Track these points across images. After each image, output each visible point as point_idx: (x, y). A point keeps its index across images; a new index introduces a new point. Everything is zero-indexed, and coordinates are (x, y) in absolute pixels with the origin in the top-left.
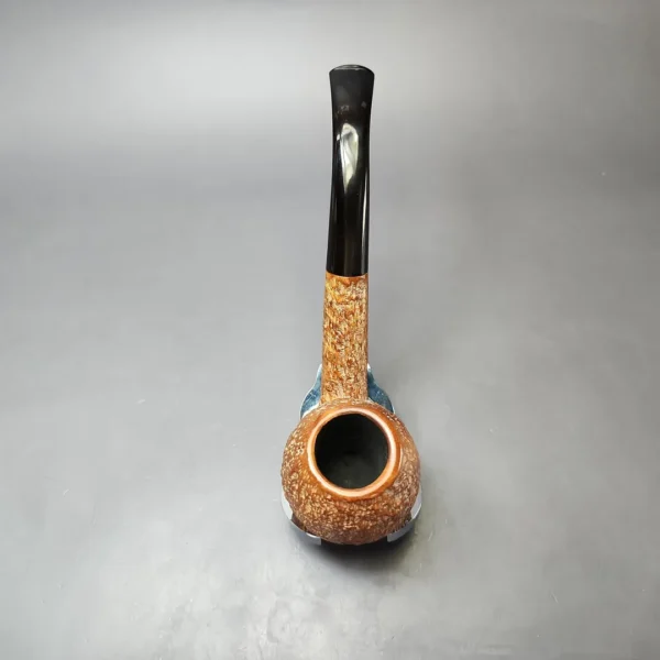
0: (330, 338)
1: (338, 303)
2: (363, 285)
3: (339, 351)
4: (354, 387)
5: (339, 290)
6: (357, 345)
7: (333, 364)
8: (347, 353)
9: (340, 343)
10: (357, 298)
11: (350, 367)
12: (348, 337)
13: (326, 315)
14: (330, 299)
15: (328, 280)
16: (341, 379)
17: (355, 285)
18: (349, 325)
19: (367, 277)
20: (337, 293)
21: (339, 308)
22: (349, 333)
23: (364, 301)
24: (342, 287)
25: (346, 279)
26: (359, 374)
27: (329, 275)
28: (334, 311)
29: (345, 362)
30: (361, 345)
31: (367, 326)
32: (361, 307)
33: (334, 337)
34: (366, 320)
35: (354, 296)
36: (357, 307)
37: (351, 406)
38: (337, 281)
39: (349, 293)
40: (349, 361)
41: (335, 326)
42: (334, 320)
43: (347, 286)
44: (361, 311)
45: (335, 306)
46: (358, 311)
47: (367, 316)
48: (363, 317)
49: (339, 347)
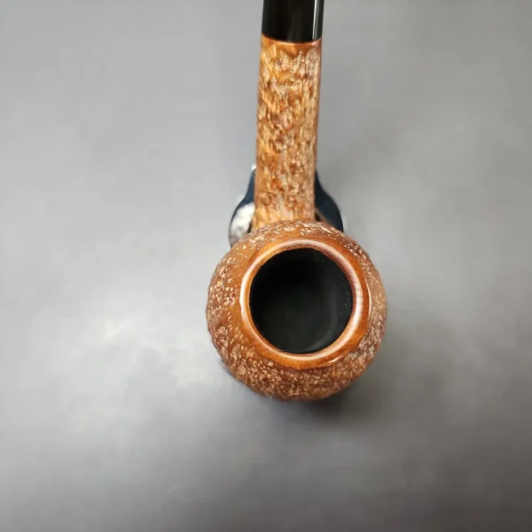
0: (267, 134)
1: (279, 83)
2: (315, 56)
3: (279, 152)
4: (299, 200)
5: (280, 64)
6: (304, 144)
7: (271, 170)
8: (289, 154)
9: (281, 140)
10: (306, 76)
11: (293, 173)
12: (292, 133)
13: (261, 101)
14: (267, 78)
15: (264, 47)
16: (282, 190)
17: (305, 55)
18: (294, 116)
19: (320, 45)
20: (277, 68)
21: (280, 91)
22: (293, 126)
23: (315, 79)
24: (285, 60)
25: (290, 45)
26: (305, 183)
27: (266, 40)
28: (273, 96)
29: (287, 168)
30: (308, 143)
31: (317, 118)
32: (311, 90)
33: (272, 132)
34: (317, 108)
35: (302, 72)
36: (306, 89)
38: (279, 49)
39: (295, 68)
40: (293, 167)
41: (275, 117)
42: (273, 108)
43: (292, 56)
44: (311, 95)
45: (274, 87)
46: (307, 95)
47: (318, 102)
48: (312, 103)
49: (279, 146)
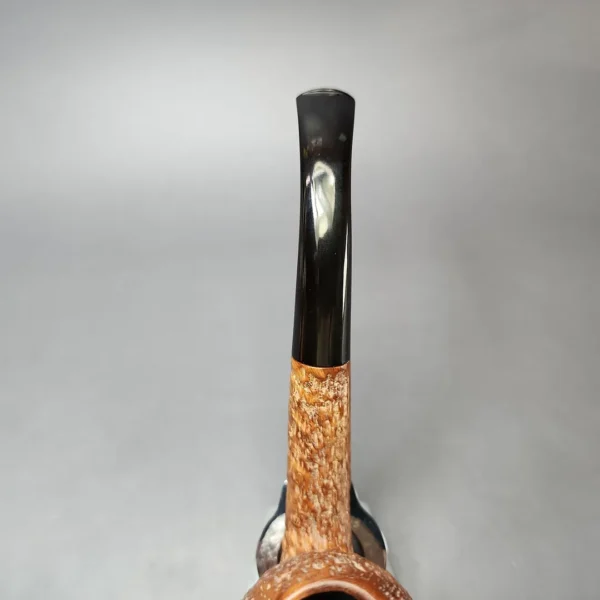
0: (298, 452)
1: (309, 404)
2: (344, 378)
3: (310, 471)
4: (332, 522)
5: (310, 386)
6: (336, 463)
7: (302, 490)
8: (321, 474)
9: (312, 460)
10: (335, 397)
11: (326, 494)
12: (323, 452)
13: (292, 419)
14: (297, 398)
15: (295, 371)
16: (314, 511)
17: (333, 378)
18: (324, 436)
19: (349, 367)
20: (306, 389)
21: (311, 411)
22: (324, 445)
23: (345, 400)
24: (315, 382)
25: (319, 370)
26: (339, 503)
27: (296, 364)
28: (303, 415)
29: (319, 488)
30: (341, 462)
31: (349, 435)
32: (341, 410)
33: (303, 451)
34: (348, 428)
35: (331, 394)
36: (336, 409)
37: (330, 577)
38: (308, 373)
39: (324, 390)
40: (325, 488)
41: (305, 436)
42: (303, 427)
43: (321, 380)
44: (342, 414)
45: (304, 407)
46: (337, 415)
47: (349, 420)
48: (343, 422)
49: (309, 465)
